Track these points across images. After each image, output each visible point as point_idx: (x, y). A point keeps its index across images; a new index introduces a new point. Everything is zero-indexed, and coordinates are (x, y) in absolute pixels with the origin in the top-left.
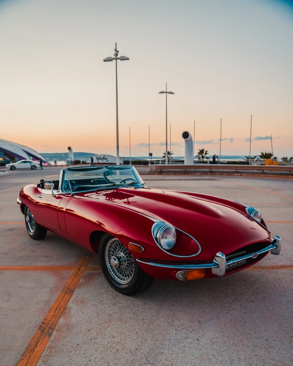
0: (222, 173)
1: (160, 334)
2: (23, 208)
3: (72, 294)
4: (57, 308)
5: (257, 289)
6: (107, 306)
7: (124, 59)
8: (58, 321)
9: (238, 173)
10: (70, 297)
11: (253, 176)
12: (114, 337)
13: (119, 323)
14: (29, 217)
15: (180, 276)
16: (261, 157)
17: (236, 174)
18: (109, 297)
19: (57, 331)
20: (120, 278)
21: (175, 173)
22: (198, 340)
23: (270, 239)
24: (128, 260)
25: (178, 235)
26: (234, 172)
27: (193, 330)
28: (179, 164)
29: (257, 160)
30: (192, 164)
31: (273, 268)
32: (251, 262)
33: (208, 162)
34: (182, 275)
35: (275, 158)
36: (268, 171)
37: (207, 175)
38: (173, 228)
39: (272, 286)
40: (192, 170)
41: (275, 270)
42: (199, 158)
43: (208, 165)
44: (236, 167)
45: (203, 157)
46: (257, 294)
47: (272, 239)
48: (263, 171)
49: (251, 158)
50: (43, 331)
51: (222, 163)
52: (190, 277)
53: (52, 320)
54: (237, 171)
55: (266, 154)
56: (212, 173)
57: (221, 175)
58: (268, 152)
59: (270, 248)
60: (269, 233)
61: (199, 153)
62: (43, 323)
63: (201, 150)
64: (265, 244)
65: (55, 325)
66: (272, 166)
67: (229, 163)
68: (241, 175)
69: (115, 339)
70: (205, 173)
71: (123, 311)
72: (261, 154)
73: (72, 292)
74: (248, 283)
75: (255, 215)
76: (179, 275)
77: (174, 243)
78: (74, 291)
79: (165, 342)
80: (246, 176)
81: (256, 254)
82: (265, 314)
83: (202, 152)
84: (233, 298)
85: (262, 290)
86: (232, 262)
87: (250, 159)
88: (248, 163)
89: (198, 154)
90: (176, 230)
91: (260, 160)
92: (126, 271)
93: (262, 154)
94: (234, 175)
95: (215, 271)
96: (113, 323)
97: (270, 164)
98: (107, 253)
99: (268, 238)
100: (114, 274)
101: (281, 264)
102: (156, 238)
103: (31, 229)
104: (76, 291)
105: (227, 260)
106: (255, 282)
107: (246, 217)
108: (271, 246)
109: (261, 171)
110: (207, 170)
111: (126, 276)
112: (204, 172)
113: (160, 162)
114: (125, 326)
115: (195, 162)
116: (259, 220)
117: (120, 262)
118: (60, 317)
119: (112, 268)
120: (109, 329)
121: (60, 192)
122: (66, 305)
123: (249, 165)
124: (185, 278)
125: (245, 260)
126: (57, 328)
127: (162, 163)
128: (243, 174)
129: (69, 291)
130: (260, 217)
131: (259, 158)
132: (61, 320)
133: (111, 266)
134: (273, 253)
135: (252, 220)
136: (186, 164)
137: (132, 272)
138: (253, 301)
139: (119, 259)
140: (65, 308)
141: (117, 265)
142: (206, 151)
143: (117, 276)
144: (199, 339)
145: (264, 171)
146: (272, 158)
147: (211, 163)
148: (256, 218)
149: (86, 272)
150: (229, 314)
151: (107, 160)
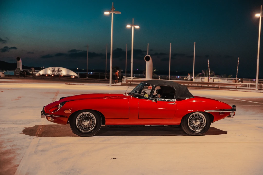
33: (159, 78)
136: (147, 79)
151: (62, 73)
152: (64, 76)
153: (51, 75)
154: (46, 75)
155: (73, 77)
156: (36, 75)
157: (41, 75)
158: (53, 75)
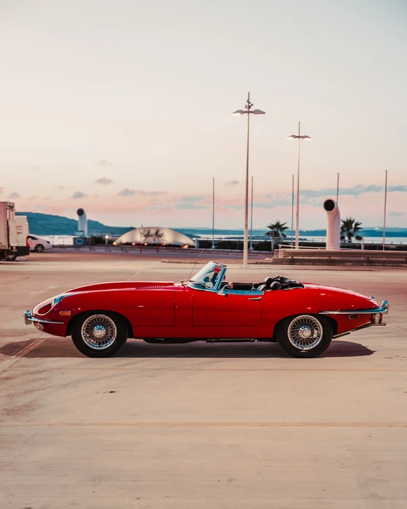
7: (258, 112)
21: (314, 262)
28: (319, 250)
30: (338, 249)
33: (362, 247)
37: (362, 265)
40: (340, 258)
42: (342, 238)
43: (362, 250)
56: (369, 263)
61: (342, 228)
63: (346, 221)
70: (359, 263)
83: (348, 224)
89: (340, 230)
94: (402, 266)
110: (362, 259)
112: (358, 261)
136: (328, 248)
142: (357, 224)
147: (367, 247)
151: (164, 239)
152: (169, 246)
153: (142, 243)
154: (133, 244)
155: (186, 247)
156: (114, 243)
157: (124, 244)
158: (146, 244)
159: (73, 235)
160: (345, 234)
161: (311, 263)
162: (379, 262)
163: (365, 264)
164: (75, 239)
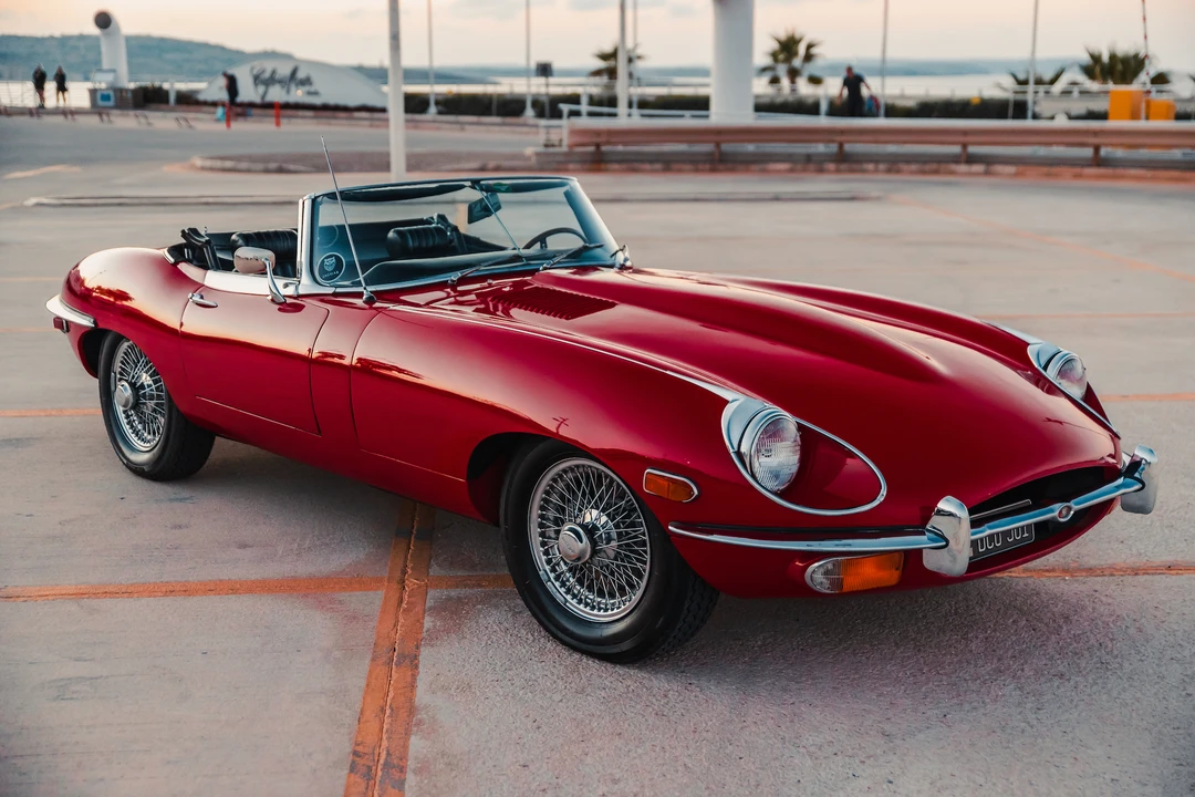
0: (894, 164)
1: (763, 769)
2: (93, 350)
3: (417, 667)
4: (383, 711)
5: (1076, 638)
6: (557, 697)
8: (405, 747)
9: (971, 159)
10: (414, 677)
11: (1048, 175)
12: (615, 782)
13: (618, 742)
14: (132, 385)
15: (819, 577)
16: (1089, 71)
17: (963, 168)
18: (555, 671)
19: (418, 772)
20: (587, 605)
21: (668, 164)
22: (891, 782)
23: (1120, 460)
24: (619, 534)
25: (808, 442)
26: (956, 159)
27: (869, 757)
28: (687, 120)
29: (1066, 93)
30: (748, 118)
31: (1136, 572)
32: (1052, 536)
33: (824, 107)
34: (826, 573)
35: (1161, 79)
36: (1120, 153)
37: (821, 171)
38: (790, 422)
39: (1132, 631)
40: (751, 148)
41: (1142, 578)
42: (775, 81)
43: (823, 121)
44: (965, 132)
45: (794, 74)
46: (1076, 654)
47: (1127, 460)
48: (1097, 148)
49: (1039, 82)
50: (369, 775)
51: (892, 111)
52: (852, 582)
53: (385, 743)
54: (972, 149)
55: (1113, 57)
56: (845, 161)
57: (889, 171)
58: (1125, 47)
59: (1118, 487)
60: (1115, 436)
61: (774, 55)
62: (355, 753)
63: (783, 36)
64: (1102, 473)
65: (403, 758)
66: (1142, 124)
67: (927, 109)
68: (987, 173)
69: (622, 785)
70: (812, 164)
71: (617, 709)
72: (1086, 59)
73: (412, 662)
74: (1041, 620)
75: (1062, 373)
76: (816, 574)
77: (795, 469)
78: (416, 657)
79: (785, 789)
80: (1016, 175)
81: (1070, 509)
82: (1107, 714)
83: (788, 47)
84: (988, 668)
85: (1093, 641)
86: (988, 532)
87: (1031, 88)
88: (1020, 110)
89: (768, 61)
90: (800, 427)
91: (1084, 93)
92: (612, 574)
93: (1096, 59)
94: (952, 173)
95: (933, 561)
96: (599, 744)
97: (1135, 116)
98: (535, 512)
99: (1110, 456)
100: (562, 590)
101: (1168, 558)
102: (739, 453)
103: (133, 438)
104: (425, 654)
105: (975, 524)
106: (1067, 619)
107: (1028, 378)
108: (1120, 481)
109: (1088, 152)
110: (821, 148)
111: (612, 596)
112: (809, 158)
113: (584, 107)
114: (640, 751)
115: (762, 107)
116: (1077, 392)
117: (594, 543)
118: (408, 733)
119: (553, 570)
120: (589, 760)
121: (306, 285)
122: (411, 700)
123: (1028, 123)
124: (837, 584)
125: (1029, 526)
126: (411, 764)
127: (591, 114)
128: (999, 168)
129: (399, 659)
130: (1081, 379)
131: (1082, 78)
132: (417, 745)
133: (549, 562)
134: (1127, 508)
135: (1052, 389)
136: (718, 116)
137: (640, 576)
138: (1062, 676)
139: (591, 530)
140: (412, 710)
141: (583, 553)
142: (810, 46)
143: (574, 596)
144: (891, 779)
145: (1103, 152)
146: (1143, 77)
147: (836, 110)
148: (1064, 385)
149: (432, 593)
150: (982, 711)
152: (323, 108)
159: (87, 79)
160: (782, 70)
161: (658, 166)
162: (875, 159)
163: (832, 166)
164: (93, 92)
